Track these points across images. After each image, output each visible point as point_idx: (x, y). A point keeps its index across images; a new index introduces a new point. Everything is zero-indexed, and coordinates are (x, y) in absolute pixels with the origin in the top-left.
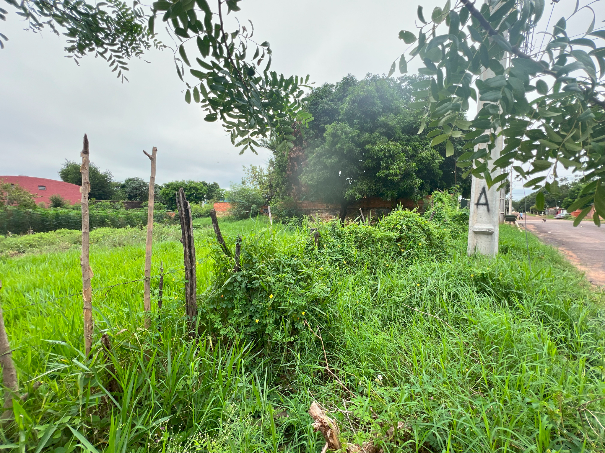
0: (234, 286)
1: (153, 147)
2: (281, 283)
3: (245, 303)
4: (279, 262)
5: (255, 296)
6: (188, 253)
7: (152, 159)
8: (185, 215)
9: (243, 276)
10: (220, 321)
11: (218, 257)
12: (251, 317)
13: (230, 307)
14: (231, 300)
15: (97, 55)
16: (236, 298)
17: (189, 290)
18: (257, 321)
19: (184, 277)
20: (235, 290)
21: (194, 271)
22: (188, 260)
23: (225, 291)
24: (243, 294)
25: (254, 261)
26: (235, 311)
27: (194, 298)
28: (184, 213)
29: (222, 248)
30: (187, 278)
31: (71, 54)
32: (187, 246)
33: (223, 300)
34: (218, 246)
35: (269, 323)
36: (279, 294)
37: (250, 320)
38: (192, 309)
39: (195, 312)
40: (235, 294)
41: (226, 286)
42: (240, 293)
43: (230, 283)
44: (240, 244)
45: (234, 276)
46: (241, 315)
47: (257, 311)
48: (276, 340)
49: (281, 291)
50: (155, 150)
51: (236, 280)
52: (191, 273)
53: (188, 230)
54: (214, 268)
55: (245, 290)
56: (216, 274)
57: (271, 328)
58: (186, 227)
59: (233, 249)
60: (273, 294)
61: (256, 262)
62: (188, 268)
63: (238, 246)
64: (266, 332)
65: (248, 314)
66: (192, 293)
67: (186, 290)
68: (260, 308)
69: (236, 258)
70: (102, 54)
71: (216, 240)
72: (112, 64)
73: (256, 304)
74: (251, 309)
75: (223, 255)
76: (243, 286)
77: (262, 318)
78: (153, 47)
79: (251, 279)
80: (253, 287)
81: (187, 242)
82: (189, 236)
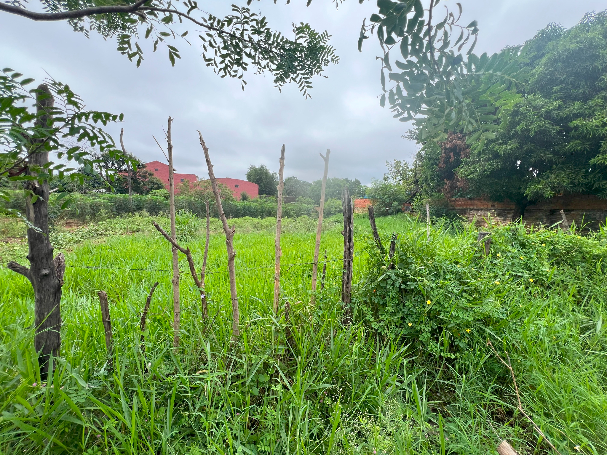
0: (387, 284)
1: (328, 150)
2: (441, 291)
3: (397, 302)
4: (441, 267)
5: (408, 297)
6: (348, 246)
7: (326, 159)
8: (348, 210)
9: (397, 275)
10: (371, 315)
11: (373, 252)
12: (403, 318)
13: (381, 303)
14: (383, 297)
15: (291, 81)
16: (389, 296)
17: (346, 279)
18: (410, 325)
19: (343, 267)
20: (388, 287)
21: (351, 262)
22: (347, 251)
23: (378, 287)
24: (396, 293)
25: (410, 261)
26: (387, 308)
27: (350, 288)
28: (347, 208)
29: (377, 243)
30: (345, 268)
31: (278, 84)
32: (347, 238)
33: (375, 295)
34: (372, 242)
35: (424, 330)
36: (438, 302)
37: (402, 322)
38: (347, 296)
39: (349, 300)
40: (387, 292)
41: (379, 281)
42: (393, 291)
43: (384, 280)
44: (395, 242)
45: (388, 273)
46: (393, 314)
47: (409, 314)
48: (431, 350)
49: (441, 299)
51: (389, 278)
52: (349, 264)
53: (350, 224)
54: (368, 262)
55: (398, 290)
56: (369, 268)
57: (426, 336)
58: (348, 222)
59: (387, 246)
60: (431, 301)
61: (411, 263)
62: (347, 259)
63: (393, 244)
64: (420, 339)
65: (400, 315)
66: (348, 283)
67: (343, 278)
68: (415, 311)
69: (391, 256)
70: (294, 79)
71: (372, 236)
72: (301, 85)
73: (410, 306)
74: (404, 310)
75: (378, 251)
76: (397, 285)
77: (416, 322)
78: (331, 63)
79: (405, 280)
80: (408, 288)
81: (347, 236)
82: (350, 230)
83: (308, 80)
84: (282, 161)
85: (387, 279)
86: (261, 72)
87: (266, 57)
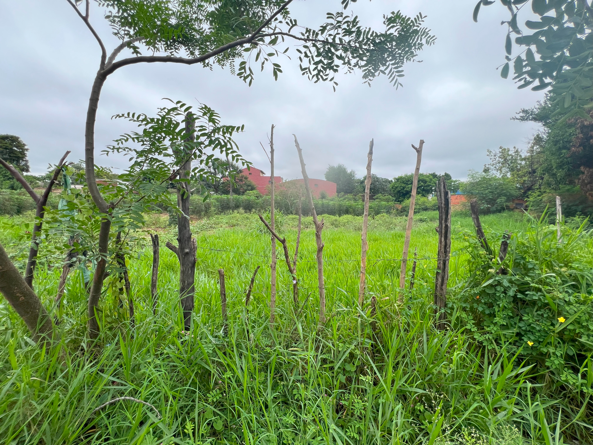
0: (496, 290)
1: (421, 140)
2: (583, 307)
3: (511, 315)
4: (583, 277)
5: (527, 310)
6: (443, 243)
7: (419, 151)
8: (444, 205)
9: (511, 282)
10: (473, 324)
11: (476, 252)
12: (518, 334)
13: (487, 312)
14: (490, 306)
15: (379, 74)
16: (499, 305)
17: (440, 280)
18: (530, 344)
19: (436, 267)
20: (497, 295)
21: (447, 262)
22: (443, 250)
23: (483, 292)
24: (510, 303)
25: (530, 266)
26: (497, 319)
27: (444, 291)
28: (443, 202)
29: (481, 242)
30: (439, 268)
31: (367, 79)
32: (443, 236)
33: (478, 302)
34: (474, 240)
35: (554, 353)
36: (578, 322)
37: (517, 338)
38: (441, 300)
39: (443, 305)
40: (496, 300)
41: (484, 287)
42: (504, 301)
43: (491, 285)
44: (508, 242)
45: (497, 278)
46: (504, 327)
47: (529, 331)
48: (567, 381)
49: (584, 318)
50: (422, 142)
51: (499, 283)
52: (444, 264)
53: (446, 220)
54: (469, 264)
55: (512, 299)
56: (470, 271)
57: (557, 362)
58: (444, 217)
59: (496, 247)
60: (566, 318)
61: (533, 269)
62: (442, 259)
63: (505, 245)
64: (547, 364)
65: (516, 330)
66: (442, 284)
67: (437, 279)
68: (538, 328)
69: (502, 259)
70: (383, 72)
71: (474, 234)
72: (391, 76)
73: (531, 321)
74: (521, 325)
75: (482, 252)
76: (511, 293)
77: (539, 342)
79: (523, 288)
80: (527, 298)
81: (443, 232)
82: (447, 226)
83: (400, 69)
84: (370, 156)
85: (496, 285)
86: (351, 71)
87: (355, 55)
